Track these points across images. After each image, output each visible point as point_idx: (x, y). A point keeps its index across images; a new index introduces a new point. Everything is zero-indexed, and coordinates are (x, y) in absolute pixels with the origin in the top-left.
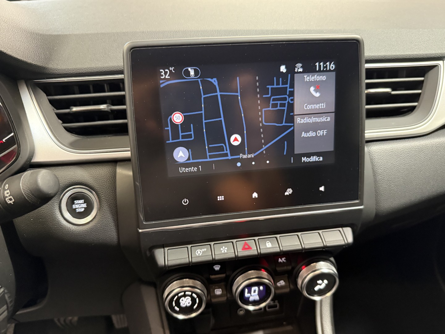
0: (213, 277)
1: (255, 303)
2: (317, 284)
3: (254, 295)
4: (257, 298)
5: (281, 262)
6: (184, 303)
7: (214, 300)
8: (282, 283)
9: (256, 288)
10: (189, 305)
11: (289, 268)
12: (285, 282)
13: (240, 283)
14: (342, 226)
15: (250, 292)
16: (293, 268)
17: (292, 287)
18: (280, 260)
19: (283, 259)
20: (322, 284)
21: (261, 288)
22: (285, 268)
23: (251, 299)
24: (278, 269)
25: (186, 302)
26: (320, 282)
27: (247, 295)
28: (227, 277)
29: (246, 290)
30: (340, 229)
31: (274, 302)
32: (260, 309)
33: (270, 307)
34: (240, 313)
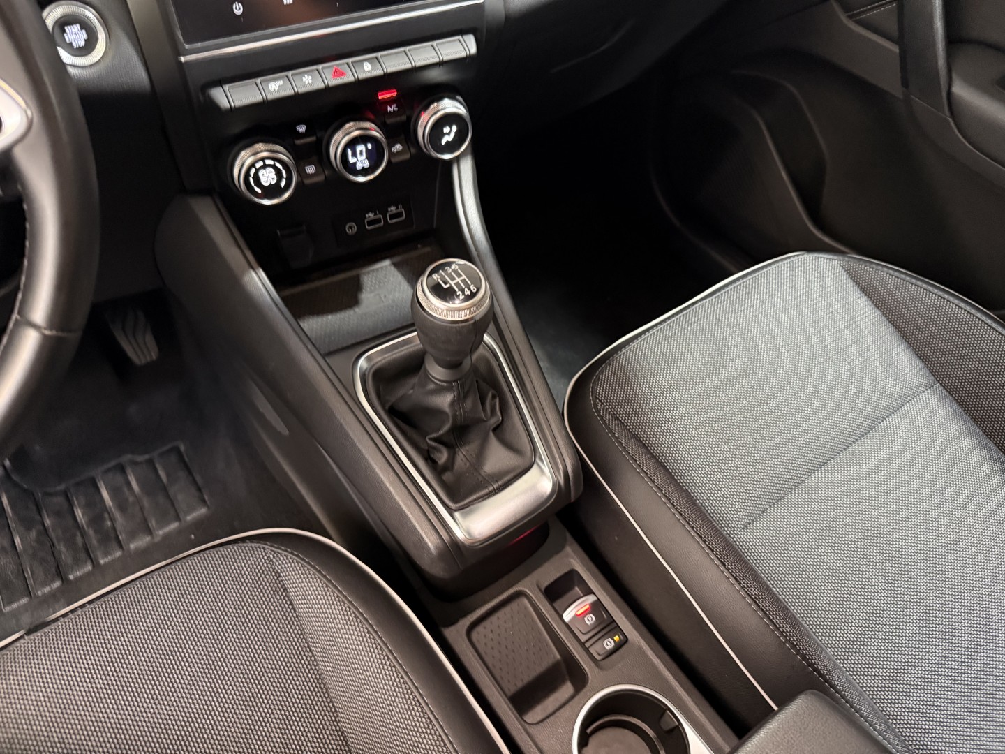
0: (298, 142)
1: (364, 172)
2: (444, 134)
3: (360, 159)
4: (367, 164)
5: (390, 112)
6: (265, 180)
7: (307, 181)
8: (398, 147)
9: (360, 148)
10: (273, 182)
11: (404, 118)
12: (402, 145)
13: (339, 140)
14: (462, 32)
15: (354, 155)
16: (409, 119)
18: (389, 109)
19: (394, 107)
20: (450, 133)
21: (370, 146)
22: (398, 119)
23: (359, 166)
24: (389, 121)
25: (268, 177)
26: (446, 130)
27: (352, 160)
28: (319, 141)
29: (350, 152)
30: (460, 37)
31: (397, 208)
32: (378, 221)
33: (392, 217)
34: (350, 232)
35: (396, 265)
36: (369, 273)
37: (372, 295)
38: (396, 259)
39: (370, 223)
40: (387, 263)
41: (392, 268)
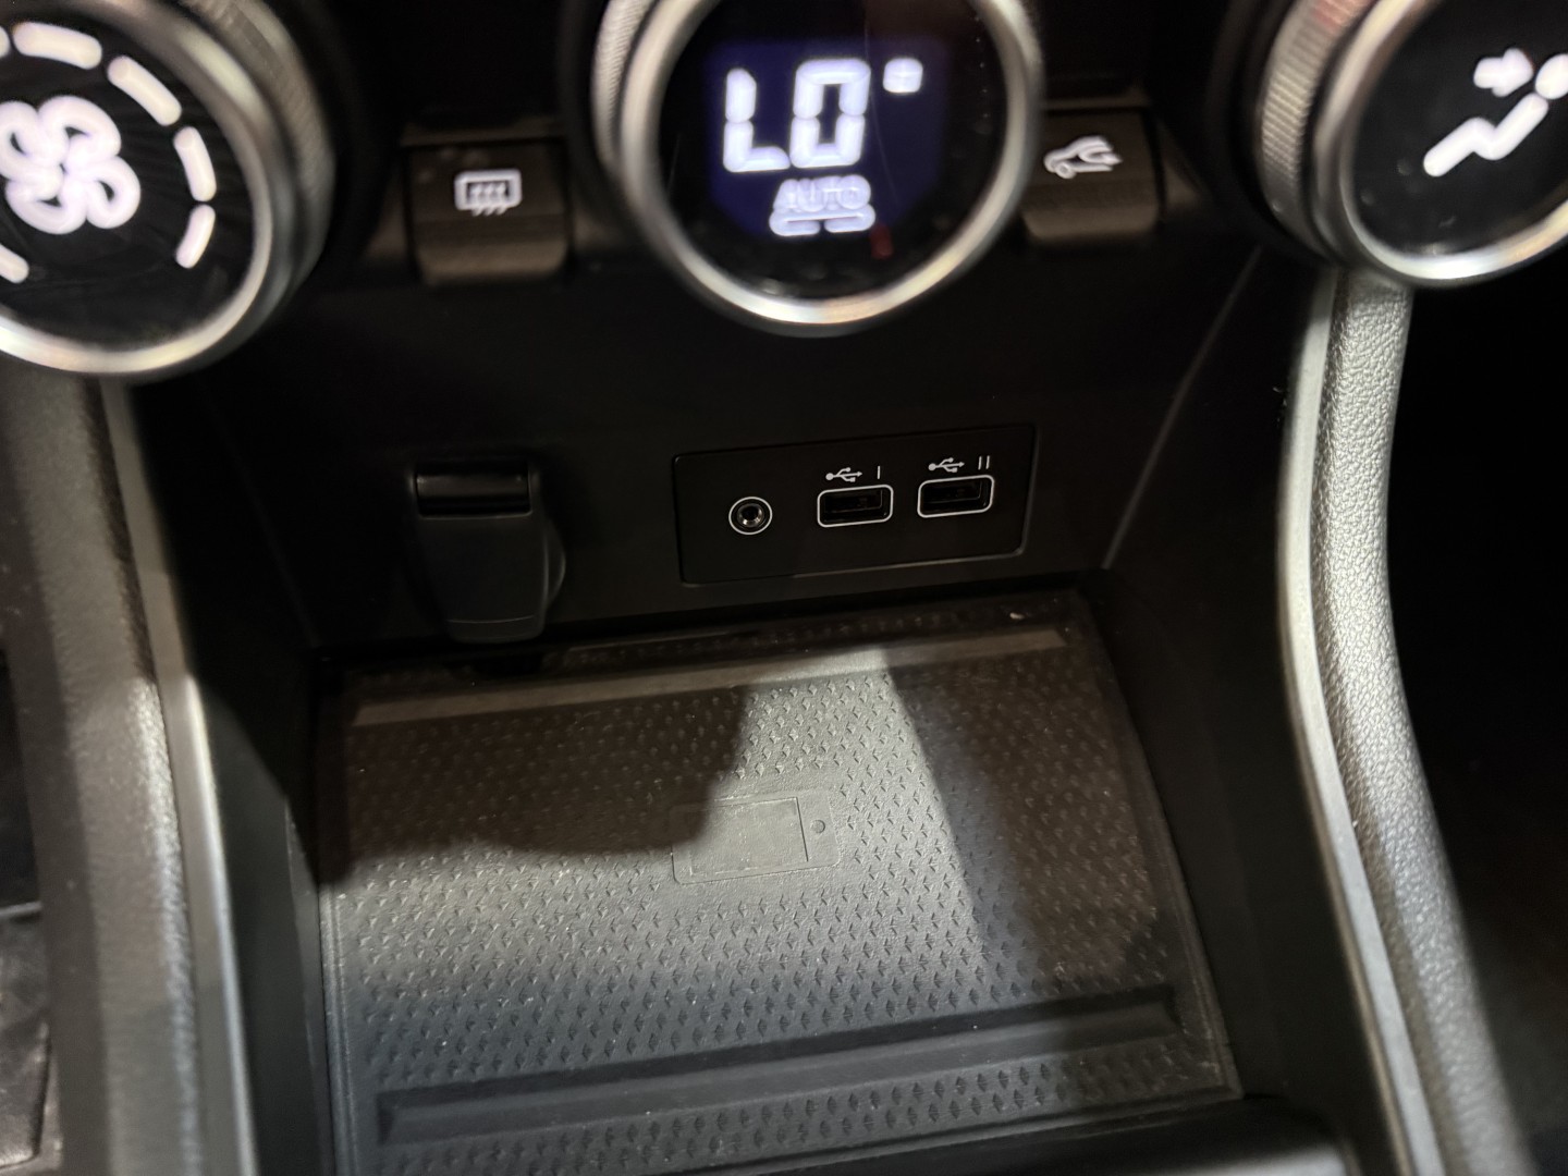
8: (1094, 154)
9: (850, 76)
15: (772, 124)
17: (1180, 191)
21: (903, 76)
27: (741, 153)
29: (741, 93)
31: (970, 468)
32: (875, 503)
33: (935, 497)
34: (741, 528)
35: (903, 680)
36: (786, 688)
37: (770, 802)
38: (911, 655)
39: (834, 507)
40: (869, 662)
41: (885, 691)
